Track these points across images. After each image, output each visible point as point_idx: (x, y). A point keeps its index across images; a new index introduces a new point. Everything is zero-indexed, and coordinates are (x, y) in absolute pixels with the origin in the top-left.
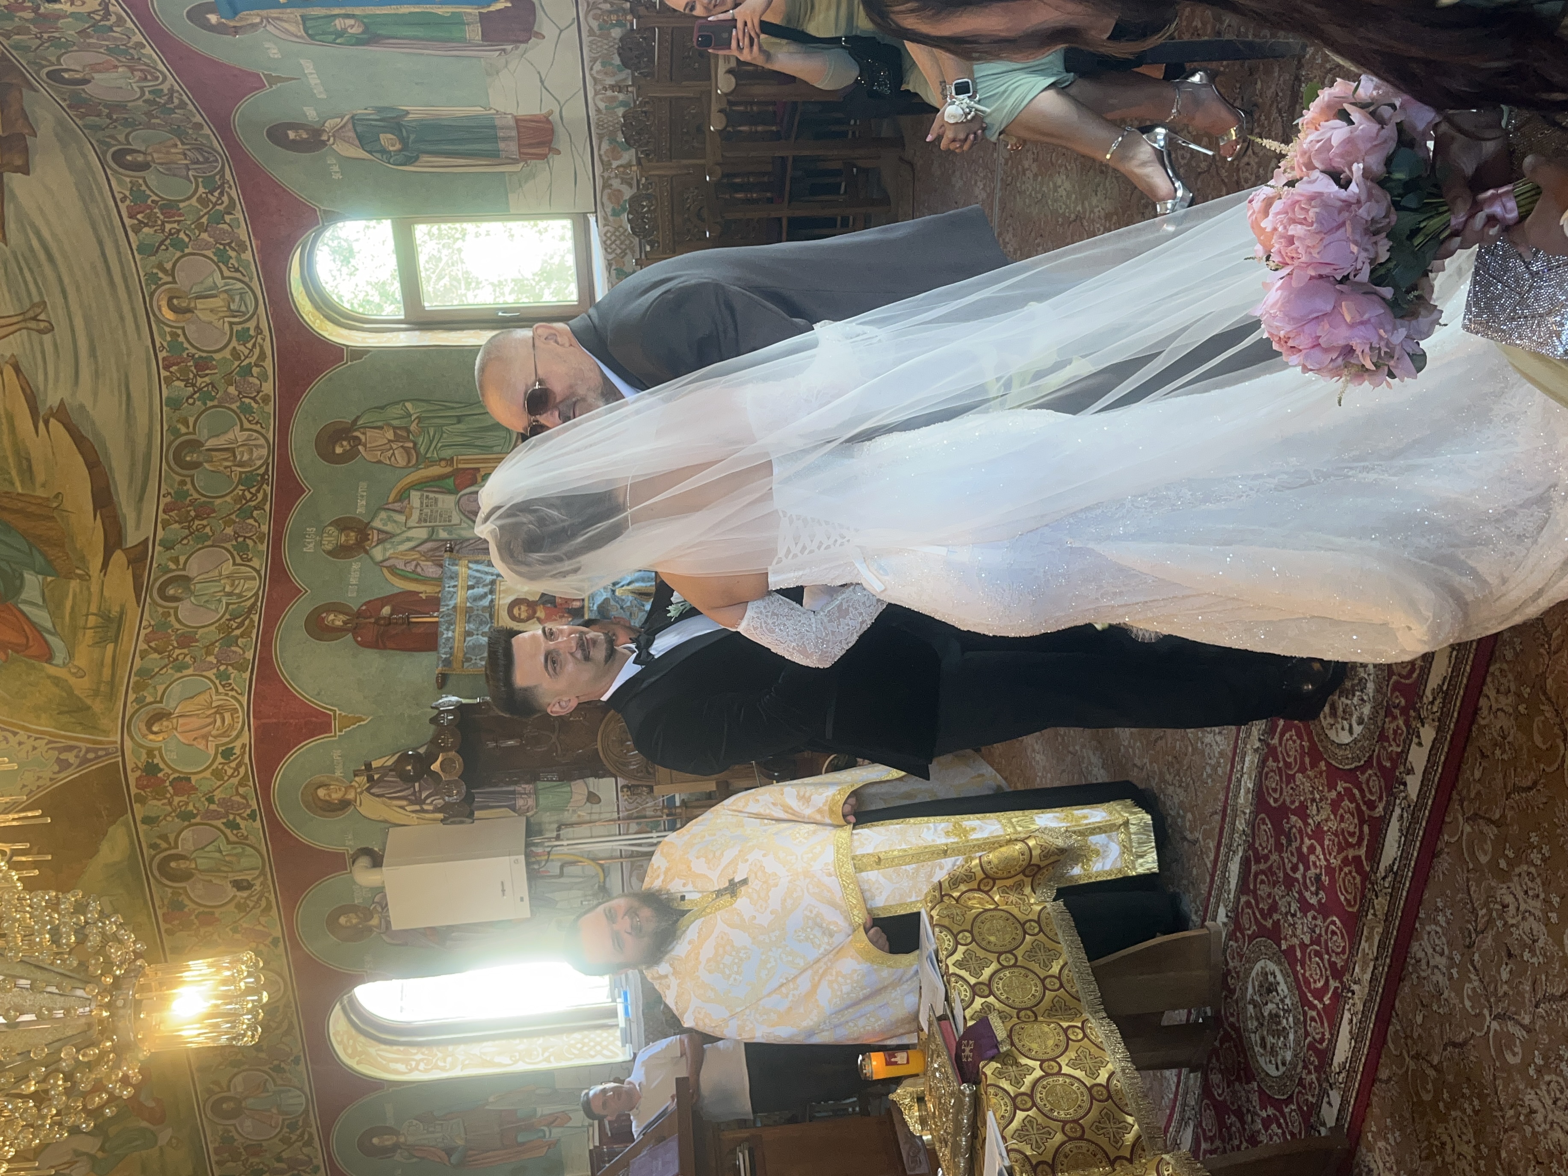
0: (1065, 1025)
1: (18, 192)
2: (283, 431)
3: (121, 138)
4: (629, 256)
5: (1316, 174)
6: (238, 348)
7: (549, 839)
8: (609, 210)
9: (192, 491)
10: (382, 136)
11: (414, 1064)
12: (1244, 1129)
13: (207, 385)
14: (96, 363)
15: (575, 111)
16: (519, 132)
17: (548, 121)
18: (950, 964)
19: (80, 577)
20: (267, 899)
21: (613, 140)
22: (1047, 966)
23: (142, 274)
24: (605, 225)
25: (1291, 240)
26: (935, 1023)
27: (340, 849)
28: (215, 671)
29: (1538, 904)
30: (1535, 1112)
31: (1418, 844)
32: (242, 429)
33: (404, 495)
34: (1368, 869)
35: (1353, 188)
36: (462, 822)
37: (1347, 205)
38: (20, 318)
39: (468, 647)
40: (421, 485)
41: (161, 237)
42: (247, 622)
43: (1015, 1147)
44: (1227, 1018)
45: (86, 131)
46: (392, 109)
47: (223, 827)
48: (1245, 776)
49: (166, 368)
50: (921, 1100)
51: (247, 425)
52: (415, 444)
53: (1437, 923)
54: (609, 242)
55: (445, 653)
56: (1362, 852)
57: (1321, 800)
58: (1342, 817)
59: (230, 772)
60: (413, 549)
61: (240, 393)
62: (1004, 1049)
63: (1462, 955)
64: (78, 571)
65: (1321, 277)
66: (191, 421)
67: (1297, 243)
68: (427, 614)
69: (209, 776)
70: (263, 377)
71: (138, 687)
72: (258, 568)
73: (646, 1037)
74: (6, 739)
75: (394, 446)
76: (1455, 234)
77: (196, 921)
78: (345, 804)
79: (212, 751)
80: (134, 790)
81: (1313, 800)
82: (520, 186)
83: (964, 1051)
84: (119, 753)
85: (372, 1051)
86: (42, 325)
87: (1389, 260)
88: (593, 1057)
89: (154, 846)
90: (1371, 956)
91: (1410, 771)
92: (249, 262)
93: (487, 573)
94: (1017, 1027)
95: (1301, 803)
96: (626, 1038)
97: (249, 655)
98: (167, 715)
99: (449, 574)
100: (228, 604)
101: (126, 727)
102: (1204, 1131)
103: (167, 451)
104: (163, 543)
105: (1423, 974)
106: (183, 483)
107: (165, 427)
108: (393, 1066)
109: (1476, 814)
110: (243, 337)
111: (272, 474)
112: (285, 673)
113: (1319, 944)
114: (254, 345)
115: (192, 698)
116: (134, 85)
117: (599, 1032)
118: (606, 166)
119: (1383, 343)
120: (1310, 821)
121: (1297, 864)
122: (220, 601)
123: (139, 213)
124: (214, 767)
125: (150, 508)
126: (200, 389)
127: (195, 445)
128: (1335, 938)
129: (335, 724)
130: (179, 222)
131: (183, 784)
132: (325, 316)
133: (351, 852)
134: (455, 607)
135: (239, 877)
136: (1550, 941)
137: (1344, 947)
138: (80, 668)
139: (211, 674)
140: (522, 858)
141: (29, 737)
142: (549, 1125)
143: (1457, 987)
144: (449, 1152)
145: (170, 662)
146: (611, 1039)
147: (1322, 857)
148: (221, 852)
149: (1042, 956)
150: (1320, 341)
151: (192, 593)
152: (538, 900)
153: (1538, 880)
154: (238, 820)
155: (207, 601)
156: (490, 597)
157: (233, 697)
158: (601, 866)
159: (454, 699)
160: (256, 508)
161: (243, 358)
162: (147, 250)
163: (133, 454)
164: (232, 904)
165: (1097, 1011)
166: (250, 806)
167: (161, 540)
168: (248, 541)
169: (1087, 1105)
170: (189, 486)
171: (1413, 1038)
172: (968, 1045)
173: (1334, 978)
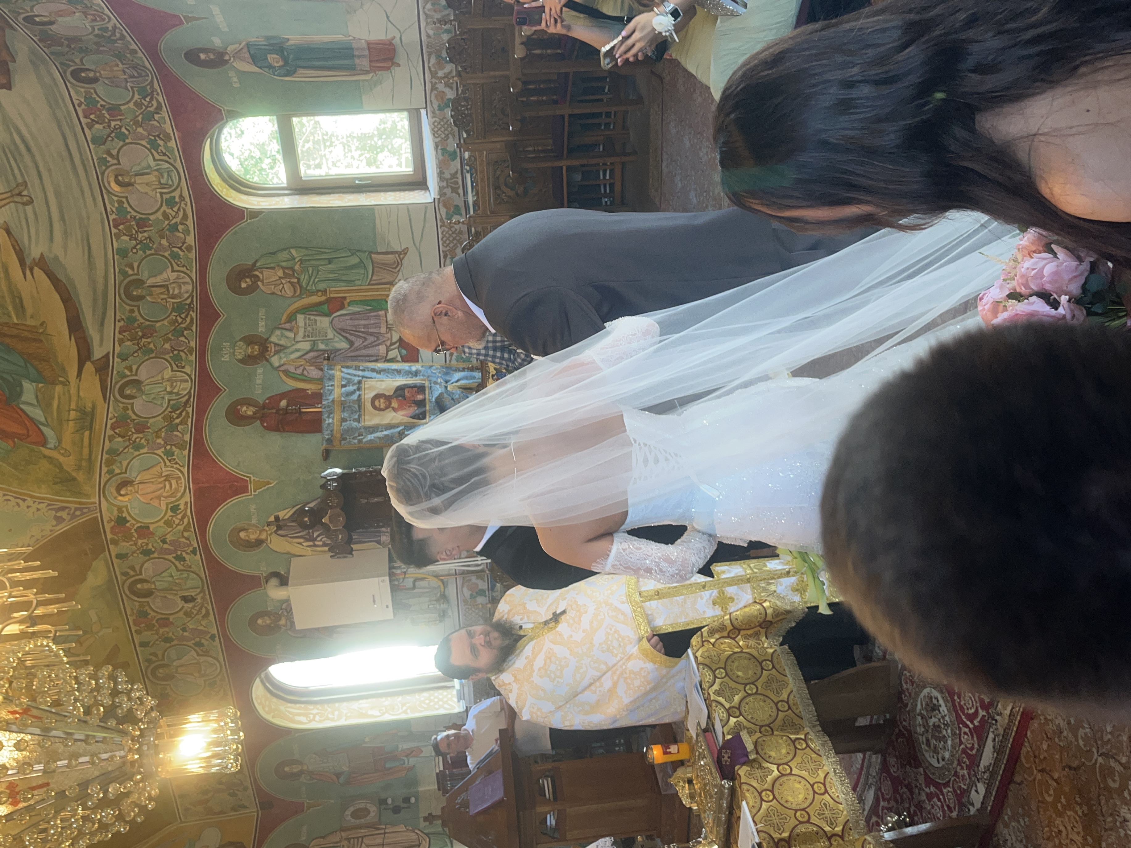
0: (793, 737)
1: (4, 102)
2: (203, 271)
3: (77, 61)
4: (451, 140)
6: (169, 211)
8: (436, 106)
9: (139, 318)
10: (269, 56)
11: (311, 716)
12: (913, 798)
13: (146, 239)
14: (65, 224)
15: (412, 37)
16: (369, 51)
17: (391, 43)
18: (711, 693)
19: (63, 383)
20: (206, 608)
21: (439, 57)
22: (778, 693)
23: (95, 158)
24: (433, 117)
26: (702, 734)
27: (256, 573)
28: (163, 449)
32: (173, 271)
35: (1061, 309)
38: (9, 195)
39: (344, 430)
40: (305, 310)
41: (108, 131)
42: (184, 414)
43: (763, 829)
44: (901, 723)
45: (51, 57)
47: (173, 560)
49: (116, 227)
50: (690, 782)
51: (176, 268)
52: (299, 280)
54: (436, 129)
59: (177, 522)
60: (300, 357)
61: (170, 244)
62: (752, 757)
64: (61, 379)
66: (136, 265)
68: (313, 406)
69: (162, 525)
70: (187, 232)
71: (110, 463)
72: (189, 372)
73: (475, 695)
74: (18, 504)
75: (284, 281)
77: (156, 624)
78: (259, 542)
79: (164, 507)
80: (109, 536)
82: (371, 90)
83: (724, 757)
84: (98, 510)
86: (25, 199)
88: (437, 709)
92: (173, 148)
93: (355, 375)
94: (760, 740)
96: (461, 696)
97: (187, 438)
99: (328, 376)
100: (169, 401)
102: (883, 794)
104: (120, 356)
106: (132, 311)
107: (117, 271)
108: (297, 718)
110: (171, 203)
111: (196, 304)
112: (213, 450)
114: (179, 209)
115: (148, 469)
117: (440, 691)
118: (434, 75)
122: (163, 398)
123: (91, 114)
124: (166, 518)
125: (109, 331)
126: (141, 242)
129: (251, 487)
130: (120, 120)
131: (144, 531)
132: (230, 186)
133: (265, 575)
134: (333, 401)
138: (66, 450)
139: (160, 452)
140: (387, 579)
141: (34, 502)
142: (407, 756)
143: (1074, 730)
145: (130, 444)
146: (450, 696)
149: (774, 686)
151: (143, 393)
152: (398, 605)
154: (184, 554)
155: (154, 398)
156: (358, 393)
158: (442, 581)
159: (338, 471)
160: (186, 329)
161: (171, 218)
162: (98, 141)
163: (95, 291)
164: (182, 612)
165: (814, 726)
166: (192, 545)
167: (118, 354)
168: (182, 353)
169: (811, 797)
170: (136, 313)
171: (1040, 758)
172: (726, 753)
173: (982, 709)
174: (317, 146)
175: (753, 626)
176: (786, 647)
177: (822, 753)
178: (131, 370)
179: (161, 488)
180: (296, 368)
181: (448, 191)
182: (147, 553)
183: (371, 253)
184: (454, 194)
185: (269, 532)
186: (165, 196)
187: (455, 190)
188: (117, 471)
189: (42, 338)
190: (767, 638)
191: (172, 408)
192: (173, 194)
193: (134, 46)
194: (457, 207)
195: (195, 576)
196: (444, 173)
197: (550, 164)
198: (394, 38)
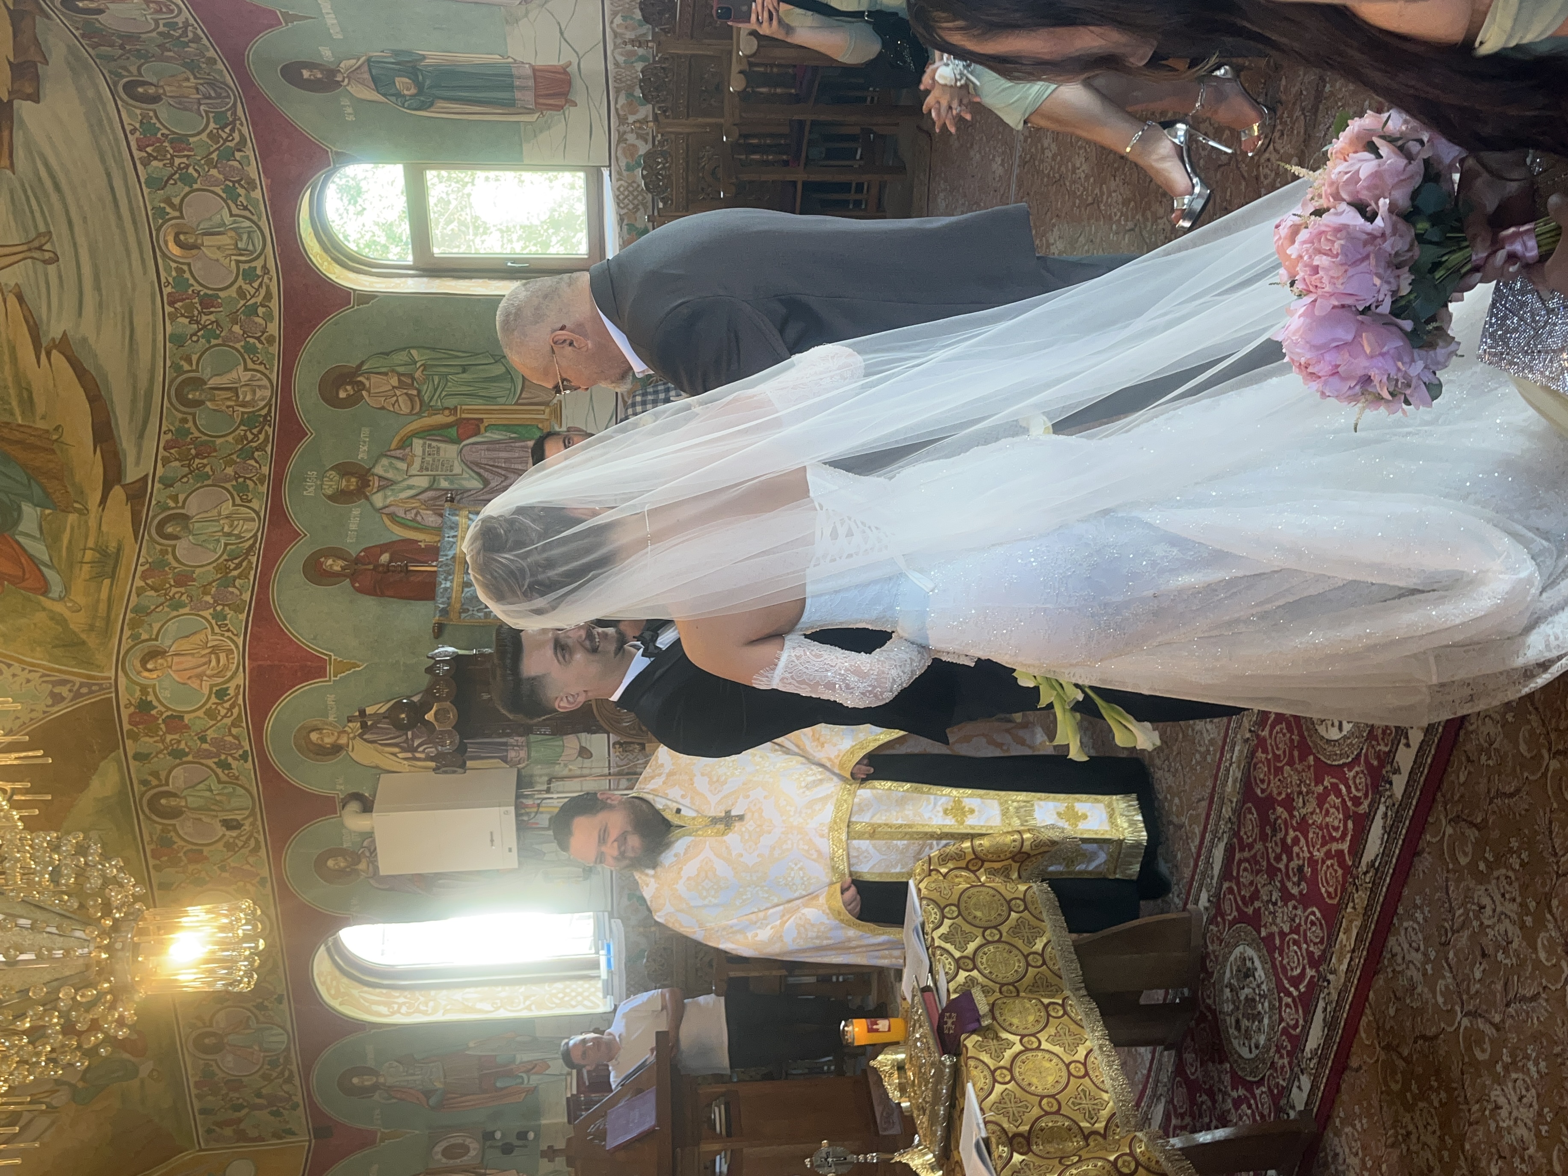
0: (1046, 1001)
1: (28, 121)
2: (287, 372)
3: (134, 69)
4: (641, 210)
5: (1343, 206)
6: (245, 287)
8: (623, 164)
9: (193, 430)
10: (397, 79)
11: (396, 1007)
12: (1215, 1108)
13: (212, 323)
14: (101, 295)
15: (593, 64)
17: (565, 73)
18: (936, 937)
20: (256, 839)
21: (630, 95)
22: (1031, 942)
23: (149, 208)
24: (618, 180)
25: (1316, 270)
26: (919, 994)
27: (330, 793)
28: (211, 611)
29: (1515, 907)
30: (1501, 1108)
31: (1400, 842)
32: (246, 369)
33: (407, 443)
34: (1350, 863)
35: (1379, 221)
36: (454, 772)
37: (1372, 238)
38: (25, 247)
39: (465, 598)
41: (170, 171)
42: (245, 564)
43: (993, 1119)
44: (1204, 1001)
45: (98, 61)
46: (409, 53)
47: (214, 766)
48: (1234, 765)
49: (171, 304)
50: (901, 1066)
51: (250, 365)
52: (419, 391)
53: (1415, 920)
54: (621, 197)
55: (443, 603)
56: (1345, 846)
57: (1308, 793)
58: (1327, 811)
59: (223, 712)
61: (244, 332)
62: (985, 1022)
63: (1437, 952)
64: (76, 505)
65: (1343, 306)
66: (195, 358)
67: (1321, 273)
68: (425, 563)
69: (202, 715)
71: (134, 624)
72: (257, 509)
73: (628, 989)
75: (398, 393)
76: (1476, 269)
77: (184, 858)
78: (337, 749)
79: (206, 691)
80: (126, 727)
81: (1300, 793)
82: (535, 136)
83: (946, 1023)
84: (113, 689)
85: (355, 992)
86: (47, 255)
87: (1410, 293)
88: (574, 1007)
89: (144, 783)
90: (1348, 948)
91: (1397, 771)
92: (258, 200)
94: (999, 1002)
95: (1288, 795)
96: (608, 990)
97: (246, 596)
100: (226, 545)
101: (121, 663)
102: (1174, 1107)
103: (170, 386)
104: (162, 480)
105: (1398, 969)
106: (185, 421)
108: (375, 1008)
109: (1458, 817)
110: (250, 276)
111: (275, 416)
112: (281, 616)
113: (1298, 934)
114: (260, 285)
116: (149, 17)
117: (580, 982)
118: (622, 120)
119: (1400, 375)
120: (1296, 813)
121: (1281, 854)
122: (218, 541)
123: (148, 146)
124: (208, 706)
125: (150, 445)
126: (205, 327)
127: (198, 383)
128: (1314, 929)
129: (330, 669)
130: (188, 157)
131: (175, 722)
132: (332, 259)
133: (341, 796)
134: (454, 557)
136: (1524, 943)
137: (1323, 938)
139: (207, 614)
140: (512, 809)
141: (23, 670)
142: (528, 1072)
143: (1430, 982)
144: (428, 1094)
146: (593, 990)
147: (1305, 849)
148: (211, 791)
149: (1026, 933)
150: (1339, 369)
152: (526, 851)
153: (1516, 885)
154: (230, 760)
157: (228, 637)
159: (451, 649)
160: (257, 449)
161: (248, 297)
162: (156, 184)
163: (135, 388)
164: (221, 843)
165: (1077, 989)
166: (242, 747)
167: (161, 477)
168: (248, 481)
169: (1064, 1081)
170: (190, 424)
171: (1384, 1029)
172: (950, 1017)
173: (1311, 967)
175: (1002, 857)
177: (1084, 1023)
179: (204, 664)
182: (177, 754)
185: (351, 735)
186: (242, 266)
189: (55, 446)
192: (253, 264)
193: (211, 53)
195: (243, 791)
198: (570, 63)
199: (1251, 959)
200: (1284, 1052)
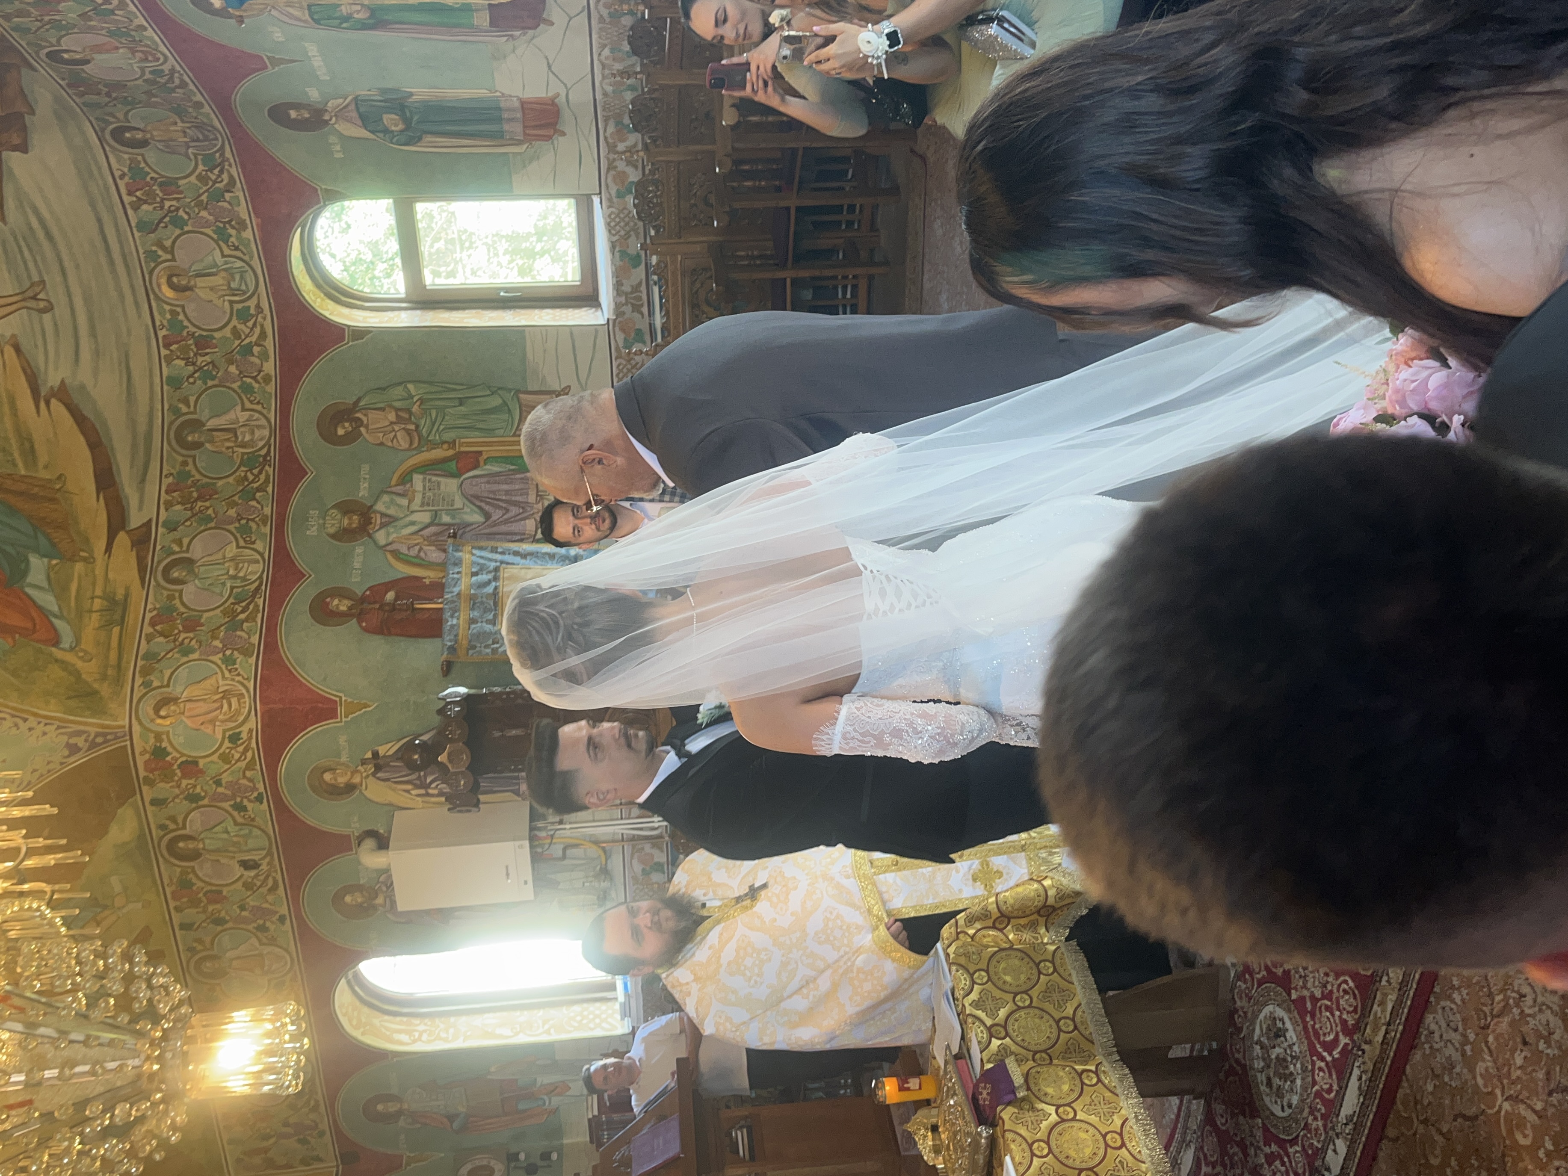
0: (1079, 1068)
1: (17, 171)
2: (285, 410)
4: (633, 238)
6: (241, 327)
7: (553, 823)
8: (613, 192)
9: (194, 472)
11: (417, 1034)
12: (1247, 1161)
13: (208, 364)
14: (96, 342)
15: (582, 95)
18: (967, 1005)
19: (85, 560)
20: (274, 878)
21: (619, 123)
22: (1060, 1006)
23: (141, 251)
24: (609, 207)
26: (951, 1059)
27: (345, 831)
28: (221, 655)
32: (244, 409)
36: (469, 811)
39: (473, 635)
40: (426, 468)
41: (160, 214)
42: (251, 607)
45: (85, 109)
46: (397, 90)
47: (230, 809)
49: (167, 346)
50: (935, 1129)
51: (248, 405)
52: (417, 427)
53: (1452, 1001)
54: (613, 224)
55: (450, 641)
59: (237, 756)
60: (416, 533)
61: (241, 372)
62: (1021, 1094)
63: (1477, 1035)
64: (83, 554)
66: (192, 400)
68: (430, 600)
69: (216, 760)
71: (146, 672)
72: (261, 550)
73: (644, 1011)
74: (16, 725)
75: (396, 428)
77: (204, 899)
78: (350, 788)
80: (142, 773)
82: (525, 166)
83: (981, 1094)
84: (128, 738)
85: (376, 1022)
86: (42, 305)
88: (592, 1029)
89: (162, 827)
90: (1383, 1021)
92: (250, 241)
93: (490, 560)
94: (1033, 1071)
96: (625, 1012)
97: (255, 639)
98: (175, 700)
99: (453, 560)
100: (232, 588)
101: (134, 712)
102: (1205, 1155)
103: (169, 429)
104: (166, 524)
105: (1436, 1046)
106: (185, 463)
107: (166, 407)
108: (397, 1036)
110: (244, 315)
111: (275, 455)
112: (290, 657)
113: (1331, 1000)
114: (255, 324)
116: (135, 66)
117: (598, 1004)
118: (612, 148)
122: (224, 584)
123: (138, 190)
124: (221, 751)
125: (152, 489)
126: (201, 368)
127: (196, 425)
128: (1347, 997)
129: (341, 710)
130: (178, 199)
131: (191, 767)
132: (325, 295)
133: (356, 834)
134: (459, 594)
135: (247, 857)
137: (1356, 1008)
139: (217, 658)
140: (526, 843)
141: (39, 723)
143: (1470, 1063)
144: (451, 1118)
145: (176, 646)
146: (610, 1012)
148: (228, 833)
149: (1056, 996)
151: (196, 576)
152: (541, 881)
154: (245, 802)
156: (494, 584)
157: (239, 682)
158: (603, 849)
159: (462, 690)
160: (258, 490)
161: (243, 336)
162: (147, 227)
163: (134, 434)
164: (240, 883)
165: (1111, 1054)
166: (257, 789)
167: (164, 522)
168: (251, 524)
169: (1101, 1153)
170: (191, 467)
171: (1422, 1105)
172: (985, 1088)
173: (1345, 1035)
174: (450, 247)
175: (1028, 912)
176: (1074, 943)
177: (1119, 1091)
178: (180, 544)
180: (409, 549)
181: (628, 309)
182: (193, 798)
183: (518, 392)
184: (636, 315)
185: (364, 775)
186: (237, 307)
187: (637, 308)
188: (156, 684)
189: (58, 496)
190: (1048, 931)
191: (235, 598)
193: (198, 98)
194: (639, 332)
195: (259, 832)
196: (622, 285)
197: (768, 275)
199: (1282, 1020)
200: (1318, 1115)
